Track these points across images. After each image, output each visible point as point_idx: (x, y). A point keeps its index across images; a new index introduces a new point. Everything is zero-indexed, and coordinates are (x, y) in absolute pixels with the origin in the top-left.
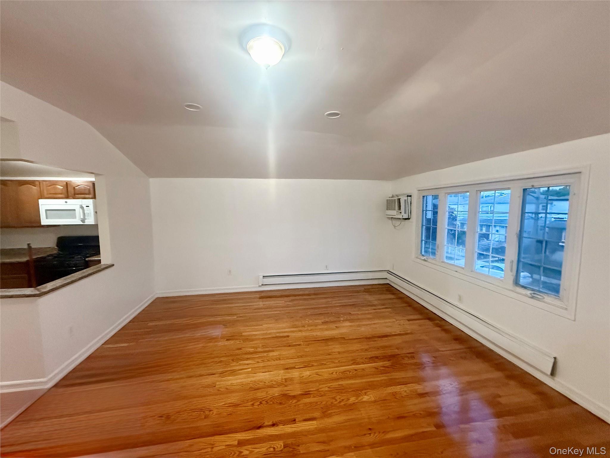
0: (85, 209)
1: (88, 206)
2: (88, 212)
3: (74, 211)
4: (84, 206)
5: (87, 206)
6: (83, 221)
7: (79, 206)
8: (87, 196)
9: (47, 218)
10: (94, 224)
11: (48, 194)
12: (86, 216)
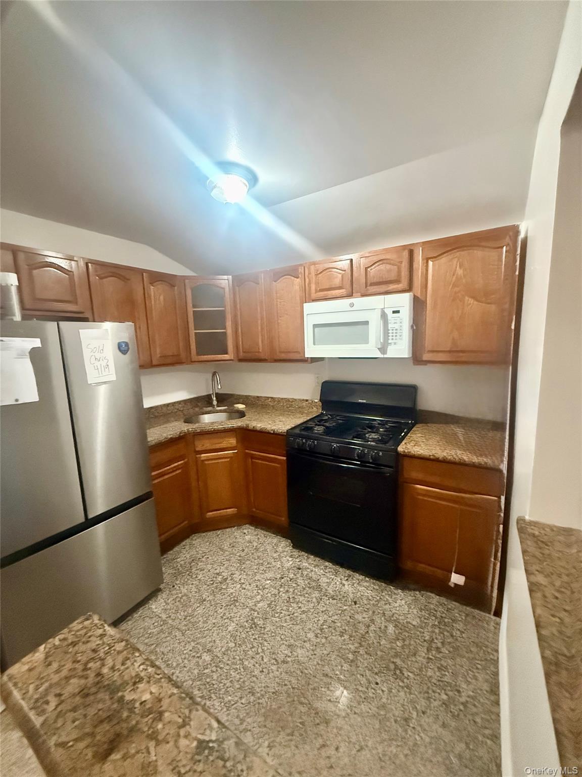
0: (389, 318)
1: (398, 312)
2: (397, 326)
3: (365, 326)
4: (389, 312)
5: (394, 312)
6: (383, 350)
7: (378, 314)
8: (392, 287)
9: (314, 344)
10: (407, 357)
11: (316, 291)
12: (390, 338)
